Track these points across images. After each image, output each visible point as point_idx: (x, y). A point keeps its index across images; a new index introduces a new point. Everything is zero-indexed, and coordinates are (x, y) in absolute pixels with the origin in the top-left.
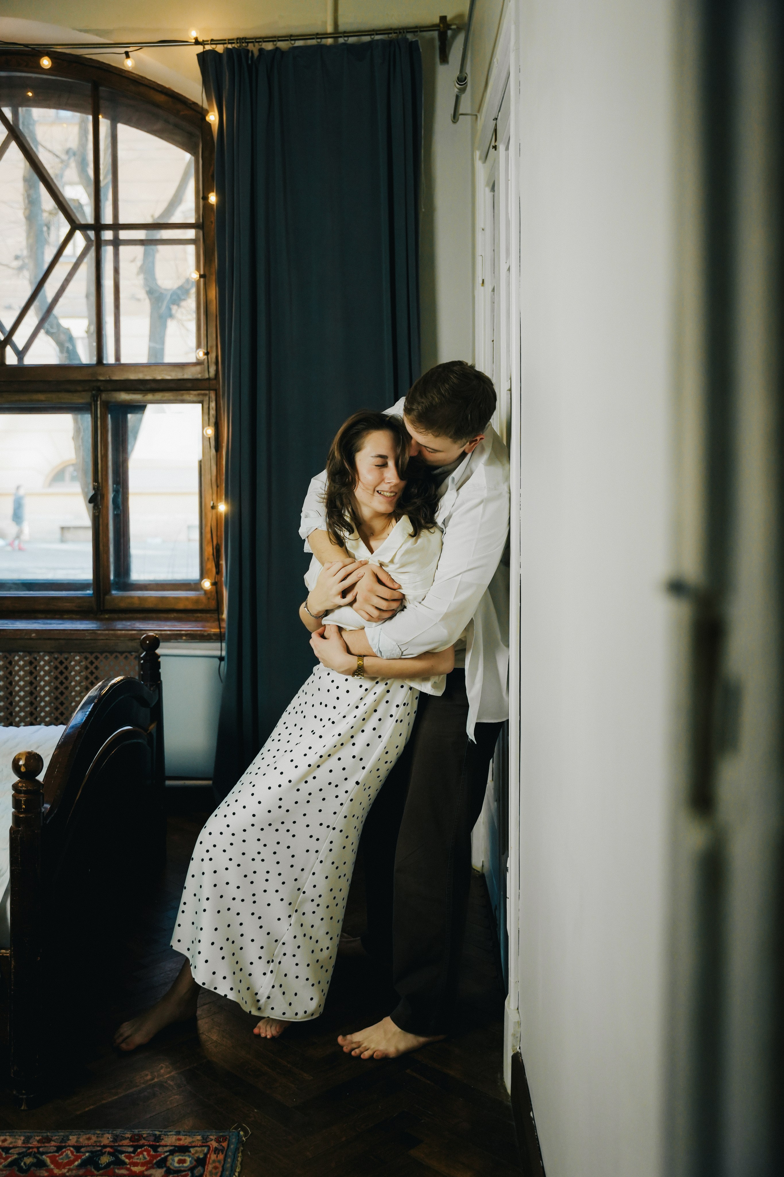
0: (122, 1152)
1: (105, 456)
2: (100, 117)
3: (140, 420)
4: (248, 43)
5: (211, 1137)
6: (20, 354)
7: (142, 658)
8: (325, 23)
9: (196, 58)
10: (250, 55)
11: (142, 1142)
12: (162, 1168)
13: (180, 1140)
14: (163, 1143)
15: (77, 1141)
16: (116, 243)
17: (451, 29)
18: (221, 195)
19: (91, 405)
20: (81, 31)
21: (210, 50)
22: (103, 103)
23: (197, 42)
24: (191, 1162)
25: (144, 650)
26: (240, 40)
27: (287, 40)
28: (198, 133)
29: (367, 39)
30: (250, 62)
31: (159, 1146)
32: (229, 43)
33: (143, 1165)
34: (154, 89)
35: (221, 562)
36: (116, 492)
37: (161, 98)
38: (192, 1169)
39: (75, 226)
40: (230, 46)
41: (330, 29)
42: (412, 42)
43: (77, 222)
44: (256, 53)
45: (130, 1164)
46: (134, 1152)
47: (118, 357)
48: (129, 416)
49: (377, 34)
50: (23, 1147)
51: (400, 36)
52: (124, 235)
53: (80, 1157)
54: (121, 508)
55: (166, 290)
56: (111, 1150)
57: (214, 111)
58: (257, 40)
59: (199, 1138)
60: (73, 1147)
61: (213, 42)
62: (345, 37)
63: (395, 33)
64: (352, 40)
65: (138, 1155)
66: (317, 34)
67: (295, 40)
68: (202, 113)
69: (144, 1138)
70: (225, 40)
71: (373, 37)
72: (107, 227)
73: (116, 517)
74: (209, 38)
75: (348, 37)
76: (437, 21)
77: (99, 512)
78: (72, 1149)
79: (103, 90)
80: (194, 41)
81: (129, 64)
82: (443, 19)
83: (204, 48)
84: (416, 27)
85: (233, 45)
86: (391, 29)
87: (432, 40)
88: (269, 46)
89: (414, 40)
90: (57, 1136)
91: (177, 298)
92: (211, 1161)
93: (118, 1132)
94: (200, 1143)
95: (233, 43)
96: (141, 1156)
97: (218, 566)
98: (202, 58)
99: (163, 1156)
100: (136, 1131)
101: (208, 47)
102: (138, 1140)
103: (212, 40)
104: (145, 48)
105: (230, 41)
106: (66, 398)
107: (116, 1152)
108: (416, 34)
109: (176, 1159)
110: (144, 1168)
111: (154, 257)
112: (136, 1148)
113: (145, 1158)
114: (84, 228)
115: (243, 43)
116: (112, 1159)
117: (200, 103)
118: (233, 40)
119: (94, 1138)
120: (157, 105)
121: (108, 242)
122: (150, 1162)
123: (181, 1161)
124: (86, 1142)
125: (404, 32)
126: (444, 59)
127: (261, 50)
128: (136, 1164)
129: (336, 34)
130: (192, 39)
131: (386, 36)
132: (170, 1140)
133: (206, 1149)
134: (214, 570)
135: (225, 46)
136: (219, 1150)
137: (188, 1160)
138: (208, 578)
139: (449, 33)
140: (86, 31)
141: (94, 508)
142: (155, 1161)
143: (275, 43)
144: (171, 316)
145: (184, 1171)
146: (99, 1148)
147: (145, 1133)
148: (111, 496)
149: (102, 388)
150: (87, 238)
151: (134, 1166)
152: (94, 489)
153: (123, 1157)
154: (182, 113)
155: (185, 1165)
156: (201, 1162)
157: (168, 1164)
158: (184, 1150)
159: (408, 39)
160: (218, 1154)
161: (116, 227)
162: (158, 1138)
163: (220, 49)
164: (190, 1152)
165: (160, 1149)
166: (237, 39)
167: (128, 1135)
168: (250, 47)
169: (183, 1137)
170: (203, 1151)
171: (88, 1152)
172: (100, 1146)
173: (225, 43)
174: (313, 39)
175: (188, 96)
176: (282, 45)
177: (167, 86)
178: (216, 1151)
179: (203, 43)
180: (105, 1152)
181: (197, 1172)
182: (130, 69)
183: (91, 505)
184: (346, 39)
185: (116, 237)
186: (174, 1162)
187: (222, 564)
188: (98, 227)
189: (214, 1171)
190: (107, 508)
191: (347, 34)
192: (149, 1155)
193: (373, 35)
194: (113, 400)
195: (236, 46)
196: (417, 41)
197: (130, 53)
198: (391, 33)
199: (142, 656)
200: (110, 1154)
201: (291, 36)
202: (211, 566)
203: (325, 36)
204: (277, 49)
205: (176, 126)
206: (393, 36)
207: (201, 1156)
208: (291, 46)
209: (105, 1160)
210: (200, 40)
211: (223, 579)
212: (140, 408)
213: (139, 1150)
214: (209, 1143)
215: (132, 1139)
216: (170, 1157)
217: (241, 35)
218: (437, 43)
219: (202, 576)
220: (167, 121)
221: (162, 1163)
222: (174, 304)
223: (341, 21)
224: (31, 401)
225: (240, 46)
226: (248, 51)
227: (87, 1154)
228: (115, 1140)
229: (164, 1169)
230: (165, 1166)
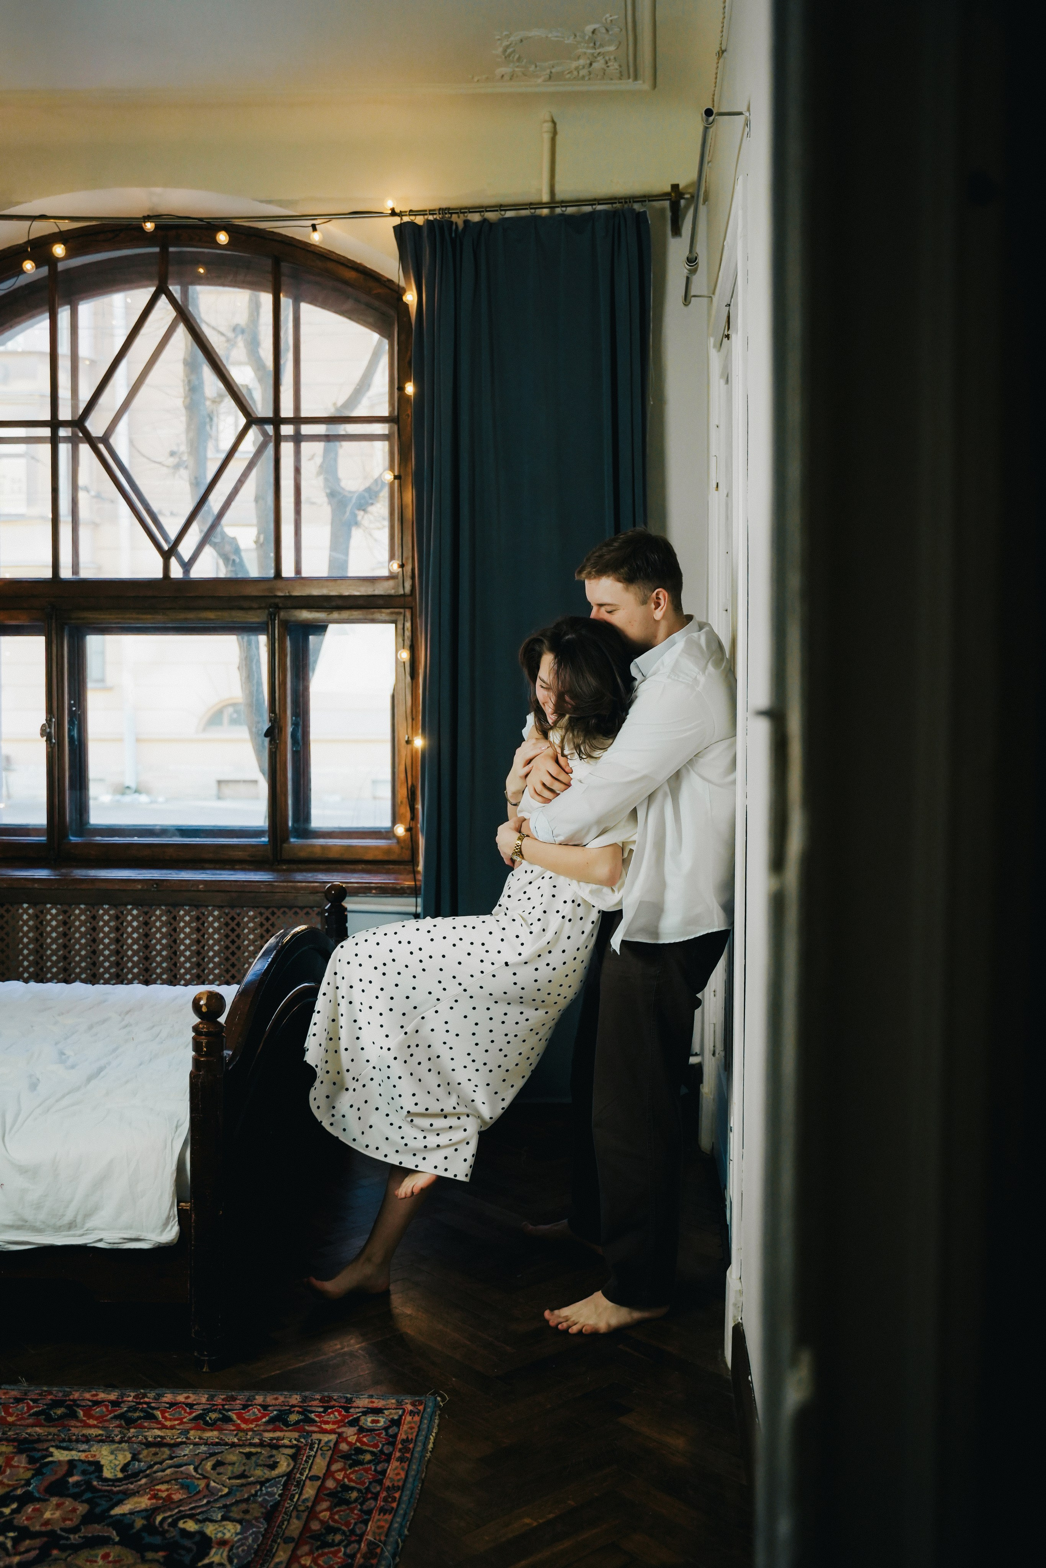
0: (312, 1412)
1: (283, 683)
2: (281, 295)
3: (321, 642)
4: (451, 214)
5: (406, 1401)
6: (187, 566)
7: (327, 911)
8: (540, 191)
9: (392, 230)
10: (454, 227)
11: (333, 1403)
12: (355, 1426)
13: (373, 1402)
14: (355, 1404)
15: (264, 1401)
16: (297, 439)
17: (684, 198)
18: (419, 385)
19: (267, 624)
20: (262, 202)
21: (408, 222)
22: (284, 280)
23: (393, 213)
24: (384, 1422)
25: (330, 901)
26: (442, 210)
27: (497, 211)
28: (392, 313)
29: (588, 209)
30: (453, 235)
31: (351, 1407)
32: (430, 214)
33: (334, 1423)
34: (343, 264)
35: (416, 806)
36: (295, 725)
37: (351, 275)
38: (386, 1429)
39: (252, 421)
40: (431, 218)
41: (546, 198)
42: (639, 213)
43: (253, 416)
44: (461, 225)
45: (320, 1422)
46: (324, 1412)
47: (298, 570)
48: (311, 637)
49: (599, 204)
50: (209, 1404)
51: (626, 206)
52: (306, 429)
53: (268, 1415)
54: (301, 744)
55: (350, 492)
56: (300, 1410)
57: (412, 290)
58: (461, 210)
59: (394, 1401)
60: (260, 1405)
61: (412, 213)
62: (562, 207)
63: (619, 203)
64: (570, 210)
65: (329, 1414)
66: (531, 204)
67: (506, 210)
68: (399, 292)
69: (335, 1400)
70: (426, 211)
71: (594, 207)
72: (287, 421)
73: (295, 753)
74: (408, 209)
75: (566, 206)
76: (668, 189)
77: (276, 748)
78: (258, 1407)
79: (285, 267)
80: (390, 212)
81: (316, 238)
82: (675, 187)
83: (401, 219)
84: (645, 196)
85: (435, 216)
86: (615, 198)
87: (663, 210)
88: (476, 218)
89: (642, 210)
90: (242, 1397)
91: (365, 501)
92: (406, 1422)
93: (307, 1393)
94: (394, 1406)
95: (435, 214)
96: (332, 1416)
97: (413, 809)
98: (399, 230)
99: (355, 1416)
100: (326, 1394)
101: (406, 219)
102: (328, 1402)
103: (411, 211)
104: (334, 221)
105: (432, 212)
106: (239, 616)
107: (305, 1412)
108: (644, 203)
109: (369, 1419)
110: (335, 1426)
111: (336, 454)
112: (326, 1409)
113: (336, 1417)
114: (261, 422)
115: (446, 213)
116: (301, 1417)
117: (396, 280)
118: (434, 210)
119: (281, 1399)
120: (346, 282)
121: (287, 438)
122: (342, 1421)
123: (373, 1422)
124: (274, 1402)
125: (630, 202)
126: (677, 231)
127: (466, 222)
128: (327, 1423)
129: (553, 203)
130: (387, 210)
131: (610, 206)
132: (363, 1402)
133: (400, 1412)
134: (408, 815)
135: (426, 217)
136: (415, 1413)
137: (382, 1420)
138: (402, 823)
139: (683, 202)
140: (269, 202)
141: (270, 742)
142: (347, 1420)
143: (482, 214)
144: (357, 524)
145: (379, 1430)
146: (287, 1408)
147: (335, 1395)
148: (290, 729)
149: (280, 605)
150: (265, 433)
151: (325, 1424)
152: (270, 720)
153: (312, 1416)
154: (375, 292)
155: (378, 1425)
156: (396, 1423)
157: (361, 1423)
158: (378, 1411)
159: (634, 209)
160: (414, 1416)
161: (297, 420)
162: (349, 1401)
163: (420, 220)
164: (384, 1413)
165: (352, 1410)
166: (440, 209)
167: (318, 1396)
168: (454, 218)
169: (376, 1401)
170: (398, 1413)
171: (276, 1410)
172: (288, 1406)
173: (426, 214)
174: (526, 209)
175: (382, 273)
176: (491, 216)
177: (359, 261)
178: (412, 1413)
179: (400, 214)
180: (294, 1411)
181: (391, 1431)
182: (317, 244)
183: (267, 740)
184: (564, 209)
185: (297, 432)
186: (368, 1421)
187: (417, 809)
188: (277, 421)
189: (409, 1431)
190: (286, 743)
191: (564, 203)
192: (340, 1414)
193: (595, 204)
194: (293, 619)
195: (438, 218)
196: (645, 212)
197: (317, 226)
198: (615, 203)
199: (326, 908)
200: (298, 1412)
201: (501, 206)
202: (406, 811)
203: (540, 205)
204: (485, 221)
205: (369, 306)
206: (618, 205)
207: (396, 1417)
208: (501, 217)
209: (293, 1418)
210: (397, 211)
211: (419, 826)
212: (320, 628)
213: (329, 1411)
214: (404, 1406)
215: (322, 1400)
216: (363, 1418)
217: (444, 205)
218: (669, 214)
219: (394, 822)
220: (357, 300)
221: (354, 1422)
222: (359, 509)
223: (558, 188)
224: (200, 619)
225: (442, 218)
226: (452, 222)
227: (275, 1412)
228: (304, 1401)
229: (357, 1428)
230: (358, 1425)
